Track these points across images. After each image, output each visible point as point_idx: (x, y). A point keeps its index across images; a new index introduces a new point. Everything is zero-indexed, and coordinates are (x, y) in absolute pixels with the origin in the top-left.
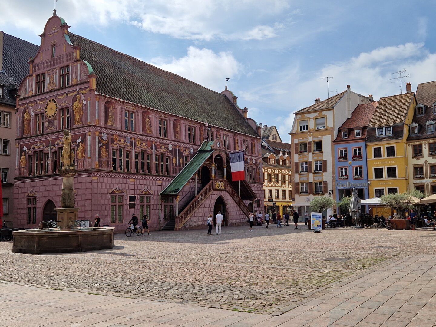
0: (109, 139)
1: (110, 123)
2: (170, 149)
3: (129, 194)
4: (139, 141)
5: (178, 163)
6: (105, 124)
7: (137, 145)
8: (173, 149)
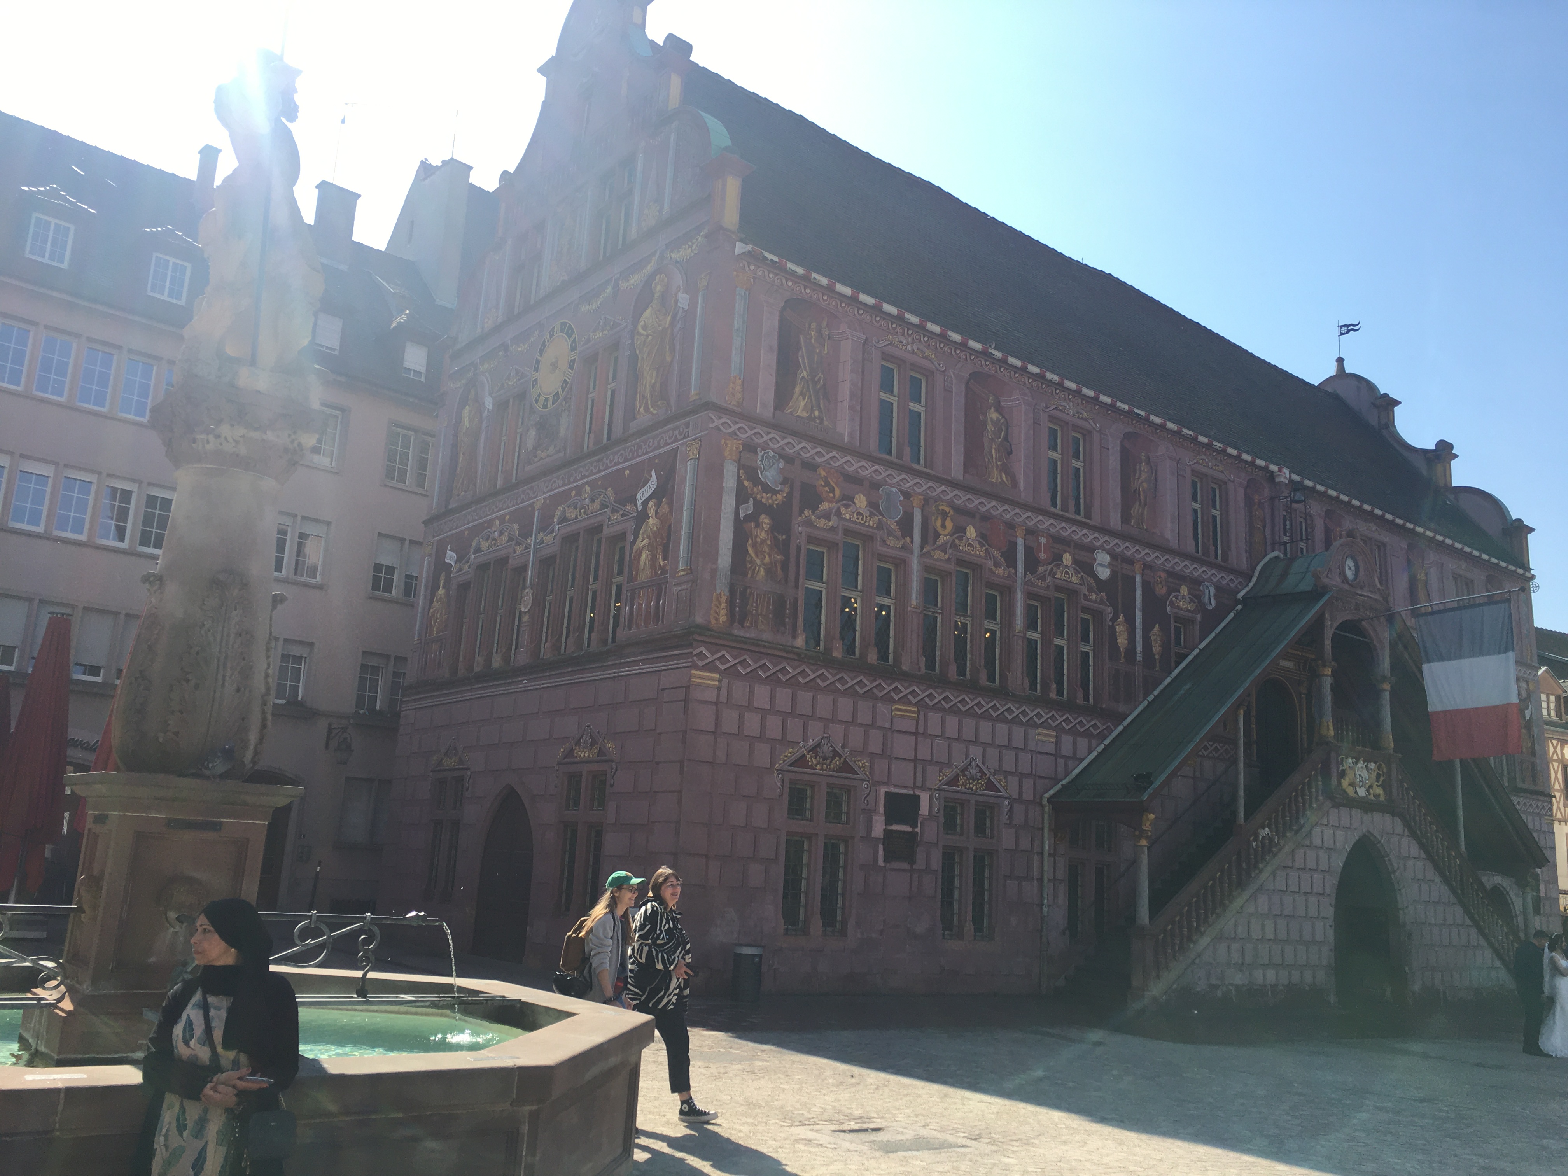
0: (792, 487)
1: (800, 406)
2: (1104, 573)
3: (887, 784)
4: (944, 515)
5: (1139, 648)
6: (776, 409)
7: (937, 535)
8: (1114, 574)
